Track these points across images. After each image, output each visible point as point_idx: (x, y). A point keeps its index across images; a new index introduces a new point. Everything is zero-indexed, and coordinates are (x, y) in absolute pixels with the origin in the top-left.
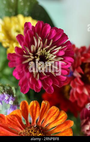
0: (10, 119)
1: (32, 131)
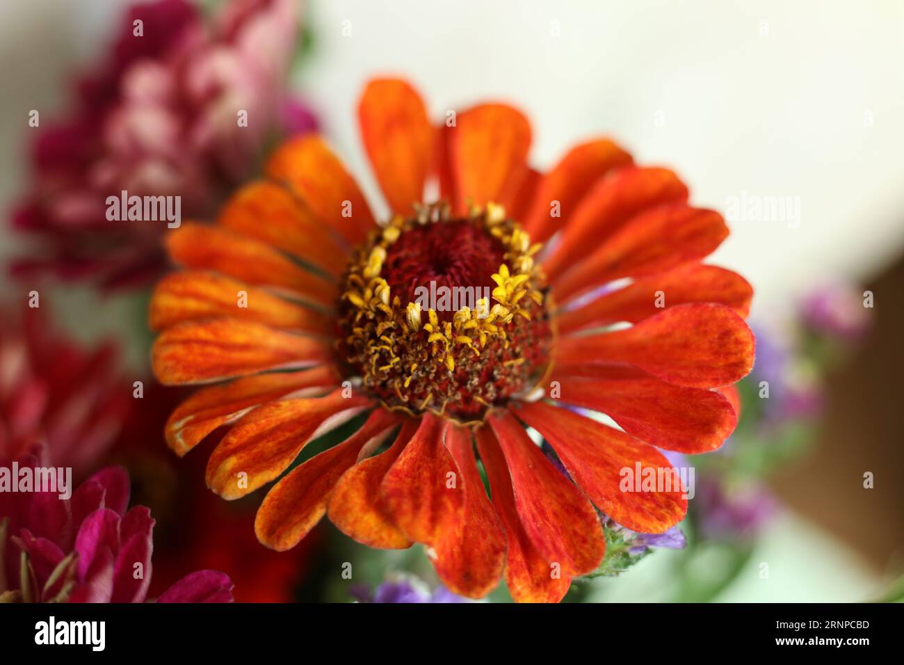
0: (416, 507)
1: (383, 360)
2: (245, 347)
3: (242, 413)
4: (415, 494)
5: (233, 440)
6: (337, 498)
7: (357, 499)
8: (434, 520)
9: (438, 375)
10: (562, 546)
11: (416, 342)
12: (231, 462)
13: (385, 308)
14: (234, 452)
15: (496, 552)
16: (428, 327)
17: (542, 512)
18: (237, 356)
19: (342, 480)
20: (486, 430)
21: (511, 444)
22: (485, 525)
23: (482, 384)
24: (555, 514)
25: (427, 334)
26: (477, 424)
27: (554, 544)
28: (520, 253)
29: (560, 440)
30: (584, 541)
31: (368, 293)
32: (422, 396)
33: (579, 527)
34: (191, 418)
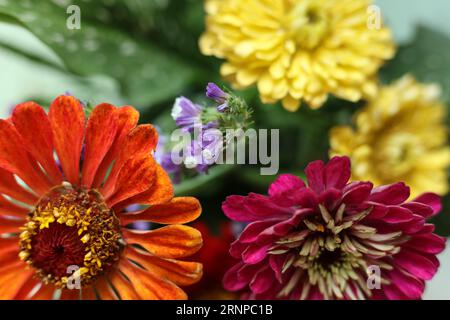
0: (145, 170)
1: (108, 236)
2: (147, 287)
3: (170, 260)
4: (140, 177)
5: (181, 252)
6: (166, 198)
7: (160, 192)
8: (142, 162)
9: (95, 214)
10: (108, 121)
11: (93, 231)
12: (189, 243)
13: (93, 250)
14: (184, 247)
15: (131, 137)
16: (85, 229)
17: (103, 140)
18: (153, 285)
19: (159, 203)
20: (94, 185)
21: (91, 173)
22: (125, 150)
23: (82, 199)
24: (99, 135)
25: (88, 227)
26: (96, 190)
27: (110, 124)
28: (29, 230)
29: (75, 158)
30: (99, 116)
31: (93, 261)
32: (105, 214)
33: (96, 123)
34: (188, 275)
